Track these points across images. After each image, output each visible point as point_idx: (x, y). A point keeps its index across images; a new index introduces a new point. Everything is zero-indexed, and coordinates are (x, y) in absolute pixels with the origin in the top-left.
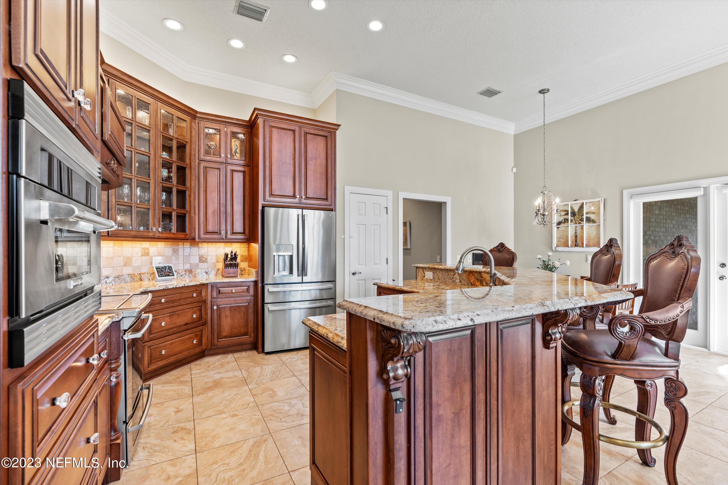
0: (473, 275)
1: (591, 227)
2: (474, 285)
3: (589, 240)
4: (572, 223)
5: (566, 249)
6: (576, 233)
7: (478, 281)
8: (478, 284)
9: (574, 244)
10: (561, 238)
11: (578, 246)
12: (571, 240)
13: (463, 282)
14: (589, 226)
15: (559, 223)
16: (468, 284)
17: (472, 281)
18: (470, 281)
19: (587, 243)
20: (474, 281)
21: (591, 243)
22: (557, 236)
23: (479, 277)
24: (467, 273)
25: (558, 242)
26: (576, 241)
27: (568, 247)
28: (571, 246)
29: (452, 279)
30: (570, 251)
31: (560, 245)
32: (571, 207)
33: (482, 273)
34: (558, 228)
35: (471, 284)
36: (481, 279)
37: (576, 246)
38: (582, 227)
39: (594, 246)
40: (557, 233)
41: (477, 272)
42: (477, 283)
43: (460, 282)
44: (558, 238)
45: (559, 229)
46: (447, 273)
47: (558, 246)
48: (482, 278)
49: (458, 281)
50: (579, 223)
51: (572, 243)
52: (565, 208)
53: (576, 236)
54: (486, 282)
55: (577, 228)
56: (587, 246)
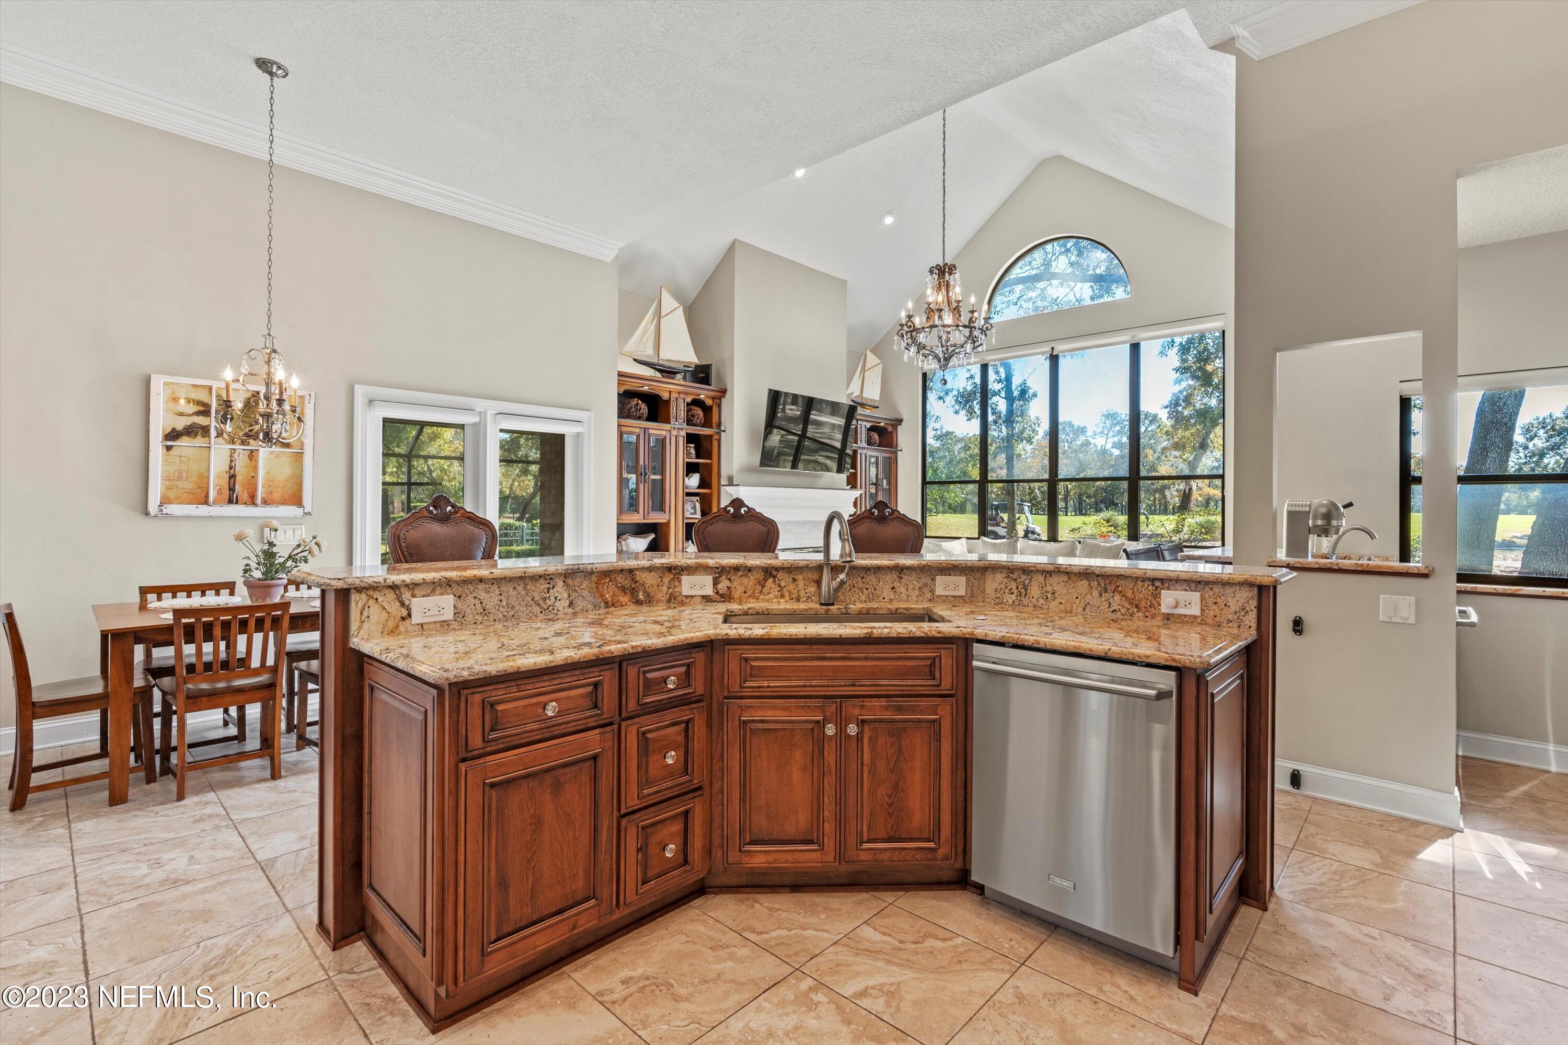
0: (611, 581)
1: (278, 456)
2: (613, 605)
3: (270, 489)
4: (220, 439)
5: (203, 510)
6: (231, 468)
7: (625, 593)
8: (624, 599)
9: (226, 493)
10: (180, 478)
11: (237, 503)
12: (215, 485)
13: (580, 603)
14: (272, 453)
15: (173, 435)
16: (595, 606)
17: (607, 596)
18: (602, 596)
19: (264, 495)
20: (614, 595)
21: (277, 496)
22: (162, 471)
23: (627, 583)
24: (594, 578)
25: (169, 488)
26: (232, 489)
27: (206, 502)
28: (214, 503)
29: (541, 602)
30: (210, 517)
31: (176, 498)
32: (217, 396)
33: (637, 572)
34: (169, 448)
35: (607, 603)
36: (633, 586)
37: (230, 501)
38: (252, 455)
39: (284, 503)
40: (165, 462)
41: (622, 571)
42: (622, 599)
43: (571, 604)
44: (166, 478)
45: (172, 452)
46: (520, 588)
47: (165, 501)
48: (635, 583)
49: (562, 605)
50: (243, 443)
51: (220, 492)
52: (202, 396)
53: (232, 477)
54: (646, 592)
55: (236, 455)
56: (265, 502)
